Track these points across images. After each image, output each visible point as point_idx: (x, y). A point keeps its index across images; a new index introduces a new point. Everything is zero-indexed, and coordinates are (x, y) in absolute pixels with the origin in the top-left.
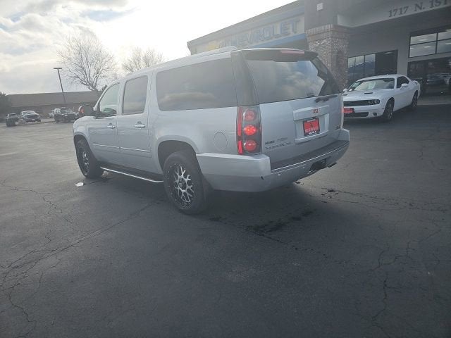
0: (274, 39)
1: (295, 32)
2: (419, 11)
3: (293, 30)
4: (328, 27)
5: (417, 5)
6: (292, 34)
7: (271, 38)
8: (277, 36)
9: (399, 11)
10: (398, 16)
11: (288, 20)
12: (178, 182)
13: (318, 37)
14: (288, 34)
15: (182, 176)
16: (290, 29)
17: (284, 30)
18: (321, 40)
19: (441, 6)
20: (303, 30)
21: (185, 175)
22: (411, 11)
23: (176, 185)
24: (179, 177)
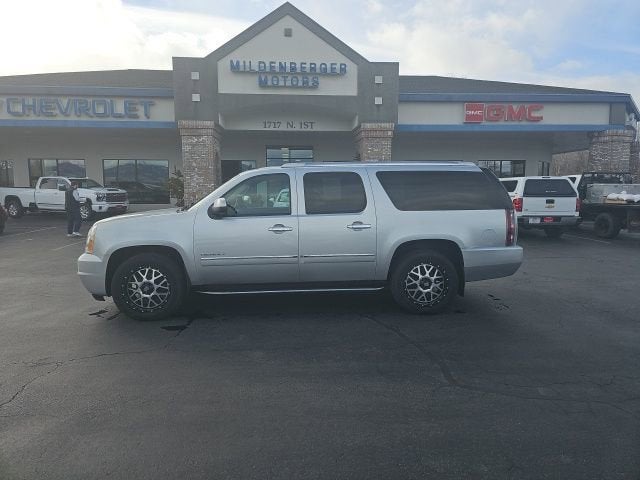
0: (111, 119)
1: (148, 118)
2: (290, 129)
3: (146, 115)
4: (209, 123)
5: (288, 123)
6: (143, 118)
7: (108, 116)
8: (120, 116)
9: (272, 124)
10: (272, 129)
11: (137, 100)
12: (417, 282)
13: (195, 132)
14: (136, 117)
15: (427, 275)
16: (141, 111)
17: (130, 111)
18: (199, 136)
19: (309, 129)
20: (171, 118)
21: (432, 274)
22: (283, 127)
23: (415, 286)
24: (421, 277)
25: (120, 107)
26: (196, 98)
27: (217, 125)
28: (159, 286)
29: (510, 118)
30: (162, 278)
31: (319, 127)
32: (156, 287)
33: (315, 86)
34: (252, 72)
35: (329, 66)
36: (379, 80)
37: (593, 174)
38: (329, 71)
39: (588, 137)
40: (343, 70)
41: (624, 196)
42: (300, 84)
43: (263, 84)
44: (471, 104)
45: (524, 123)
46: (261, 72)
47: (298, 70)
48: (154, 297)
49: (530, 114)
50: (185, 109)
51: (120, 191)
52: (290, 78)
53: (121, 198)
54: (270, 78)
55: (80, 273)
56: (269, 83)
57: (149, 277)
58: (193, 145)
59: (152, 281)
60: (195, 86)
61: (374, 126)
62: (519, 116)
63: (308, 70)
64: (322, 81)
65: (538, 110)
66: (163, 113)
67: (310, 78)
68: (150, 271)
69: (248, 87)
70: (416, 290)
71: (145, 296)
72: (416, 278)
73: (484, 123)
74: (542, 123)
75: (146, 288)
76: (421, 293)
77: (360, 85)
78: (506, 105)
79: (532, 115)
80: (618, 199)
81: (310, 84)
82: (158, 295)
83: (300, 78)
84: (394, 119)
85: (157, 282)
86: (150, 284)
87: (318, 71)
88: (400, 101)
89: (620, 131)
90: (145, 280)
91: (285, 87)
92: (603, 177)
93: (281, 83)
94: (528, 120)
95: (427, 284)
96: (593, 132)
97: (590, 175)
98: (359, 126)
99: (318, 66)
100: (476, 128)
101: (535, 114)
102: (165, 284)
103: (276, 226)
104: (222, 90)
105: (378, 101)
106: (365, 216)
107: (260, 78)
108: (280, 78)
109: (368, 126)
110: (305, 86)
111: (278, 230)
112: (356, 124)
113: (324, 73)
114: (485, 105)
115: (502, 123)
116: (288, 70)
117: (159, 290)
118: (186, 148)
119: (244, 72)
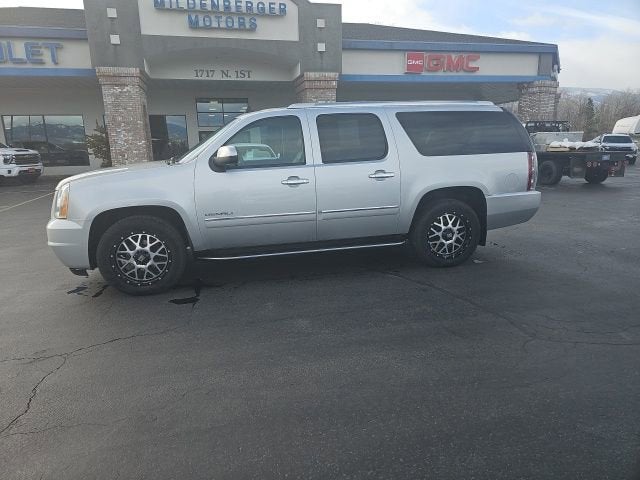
0: (9, 65)
1: (56, 64)
2: (225, 79)
3: (53, 56)
4: (134, 71)
5: (223, 72)
6: (49, 65)
7: (5, 62)
8: (21, 62)
9: (205, 73)
10: (204, 77)
11: (40, 42)
12: (440, 234)
13: (117, 80)
14: (41, 62)
15: (450, 225)
16: (47, 56)
17: (33, 55)
18: (123, 85)
19: (246, 79)
20: (87, 64)
21: (454, 224)
22: (218, 77)
23: (437, 238)
24: (443, 228)
25: (19, 49)
26: (115, 39)
27: (142, 72)
28: (157, 253)
29: (449, 69)
30: (159, 245)
31: (257, 76)
32: (153, 255)
33: (253, 29)
34: (180, 11)
35: (267, 6)
36: (321, 23)
37: (536, 123)
38: (267, 11)
39: (517, 88)
40: (283, 11)
41: (567, 144)
42: (236, 25)
43: (194, 25)
44: (413, 53)
45: (461, 73)
46: (190, 10)
47: (233, 10)
48: (150, 267)
49: (467, 64)
50: (104, 54)
51: (31, 152)
52: (224, 18)
53: (32, 160)
54: (201, 18)
55: (50, 243)
56: (201, 24)
57: (143, 245)
58: (117, 97)
59: (147, 248)
60: (113, 26)
61: (317, 75)
62: (457, 67)
63: (244, 10)
64: (260, 22)
65: (474, 60)
66: (75, 58)
67: (247, 19)
68: (144, 238)
69: (175, 27)
70: (438, 242)
71: (139, 266)
72: (439, 229)
73: (424, 73)
74: (478, 73)
75: (141, 258)
76: (443, 244)
77: (301, 28)
78: (445, 54)
79: (470, 65)
80: (561, 147)
81: (248, 26)
82: (156, 264)
83: (236, 20)
84: (337, 68)
85: (153, 249)
86: (146, 252)
87: (255, 11)
88: (343, 49)
89: (548, 82)
90: (138, 247)
91: (219, 29)
92: (544, 125)
93: (215, 25)
94: (465, 71)
95: (450, 235)
96: (522, 83)
97: (533, 124)
98: (302, 76)
99: (255, 5)
100: (418, 79)
101: (472, 65)
102: (163, 252)
103: (290, 178)
104: (145, 31)
105: (321, 47)
106: (388, 164)
107: (190, 17)
108: (213, 18)
109: (312, 75)
110: (242, 29)
111: (293, 182)
112: (298, 73)
113: (262, 13)
114: (426, 55)
115: (440, 73)
116: (221, 9)
117: (156, 259)
118: (108, 100)
119: (170, 10)
